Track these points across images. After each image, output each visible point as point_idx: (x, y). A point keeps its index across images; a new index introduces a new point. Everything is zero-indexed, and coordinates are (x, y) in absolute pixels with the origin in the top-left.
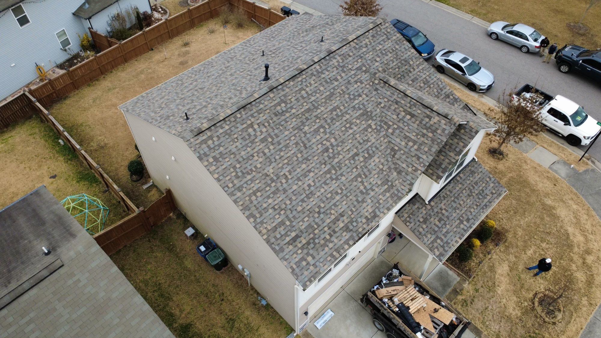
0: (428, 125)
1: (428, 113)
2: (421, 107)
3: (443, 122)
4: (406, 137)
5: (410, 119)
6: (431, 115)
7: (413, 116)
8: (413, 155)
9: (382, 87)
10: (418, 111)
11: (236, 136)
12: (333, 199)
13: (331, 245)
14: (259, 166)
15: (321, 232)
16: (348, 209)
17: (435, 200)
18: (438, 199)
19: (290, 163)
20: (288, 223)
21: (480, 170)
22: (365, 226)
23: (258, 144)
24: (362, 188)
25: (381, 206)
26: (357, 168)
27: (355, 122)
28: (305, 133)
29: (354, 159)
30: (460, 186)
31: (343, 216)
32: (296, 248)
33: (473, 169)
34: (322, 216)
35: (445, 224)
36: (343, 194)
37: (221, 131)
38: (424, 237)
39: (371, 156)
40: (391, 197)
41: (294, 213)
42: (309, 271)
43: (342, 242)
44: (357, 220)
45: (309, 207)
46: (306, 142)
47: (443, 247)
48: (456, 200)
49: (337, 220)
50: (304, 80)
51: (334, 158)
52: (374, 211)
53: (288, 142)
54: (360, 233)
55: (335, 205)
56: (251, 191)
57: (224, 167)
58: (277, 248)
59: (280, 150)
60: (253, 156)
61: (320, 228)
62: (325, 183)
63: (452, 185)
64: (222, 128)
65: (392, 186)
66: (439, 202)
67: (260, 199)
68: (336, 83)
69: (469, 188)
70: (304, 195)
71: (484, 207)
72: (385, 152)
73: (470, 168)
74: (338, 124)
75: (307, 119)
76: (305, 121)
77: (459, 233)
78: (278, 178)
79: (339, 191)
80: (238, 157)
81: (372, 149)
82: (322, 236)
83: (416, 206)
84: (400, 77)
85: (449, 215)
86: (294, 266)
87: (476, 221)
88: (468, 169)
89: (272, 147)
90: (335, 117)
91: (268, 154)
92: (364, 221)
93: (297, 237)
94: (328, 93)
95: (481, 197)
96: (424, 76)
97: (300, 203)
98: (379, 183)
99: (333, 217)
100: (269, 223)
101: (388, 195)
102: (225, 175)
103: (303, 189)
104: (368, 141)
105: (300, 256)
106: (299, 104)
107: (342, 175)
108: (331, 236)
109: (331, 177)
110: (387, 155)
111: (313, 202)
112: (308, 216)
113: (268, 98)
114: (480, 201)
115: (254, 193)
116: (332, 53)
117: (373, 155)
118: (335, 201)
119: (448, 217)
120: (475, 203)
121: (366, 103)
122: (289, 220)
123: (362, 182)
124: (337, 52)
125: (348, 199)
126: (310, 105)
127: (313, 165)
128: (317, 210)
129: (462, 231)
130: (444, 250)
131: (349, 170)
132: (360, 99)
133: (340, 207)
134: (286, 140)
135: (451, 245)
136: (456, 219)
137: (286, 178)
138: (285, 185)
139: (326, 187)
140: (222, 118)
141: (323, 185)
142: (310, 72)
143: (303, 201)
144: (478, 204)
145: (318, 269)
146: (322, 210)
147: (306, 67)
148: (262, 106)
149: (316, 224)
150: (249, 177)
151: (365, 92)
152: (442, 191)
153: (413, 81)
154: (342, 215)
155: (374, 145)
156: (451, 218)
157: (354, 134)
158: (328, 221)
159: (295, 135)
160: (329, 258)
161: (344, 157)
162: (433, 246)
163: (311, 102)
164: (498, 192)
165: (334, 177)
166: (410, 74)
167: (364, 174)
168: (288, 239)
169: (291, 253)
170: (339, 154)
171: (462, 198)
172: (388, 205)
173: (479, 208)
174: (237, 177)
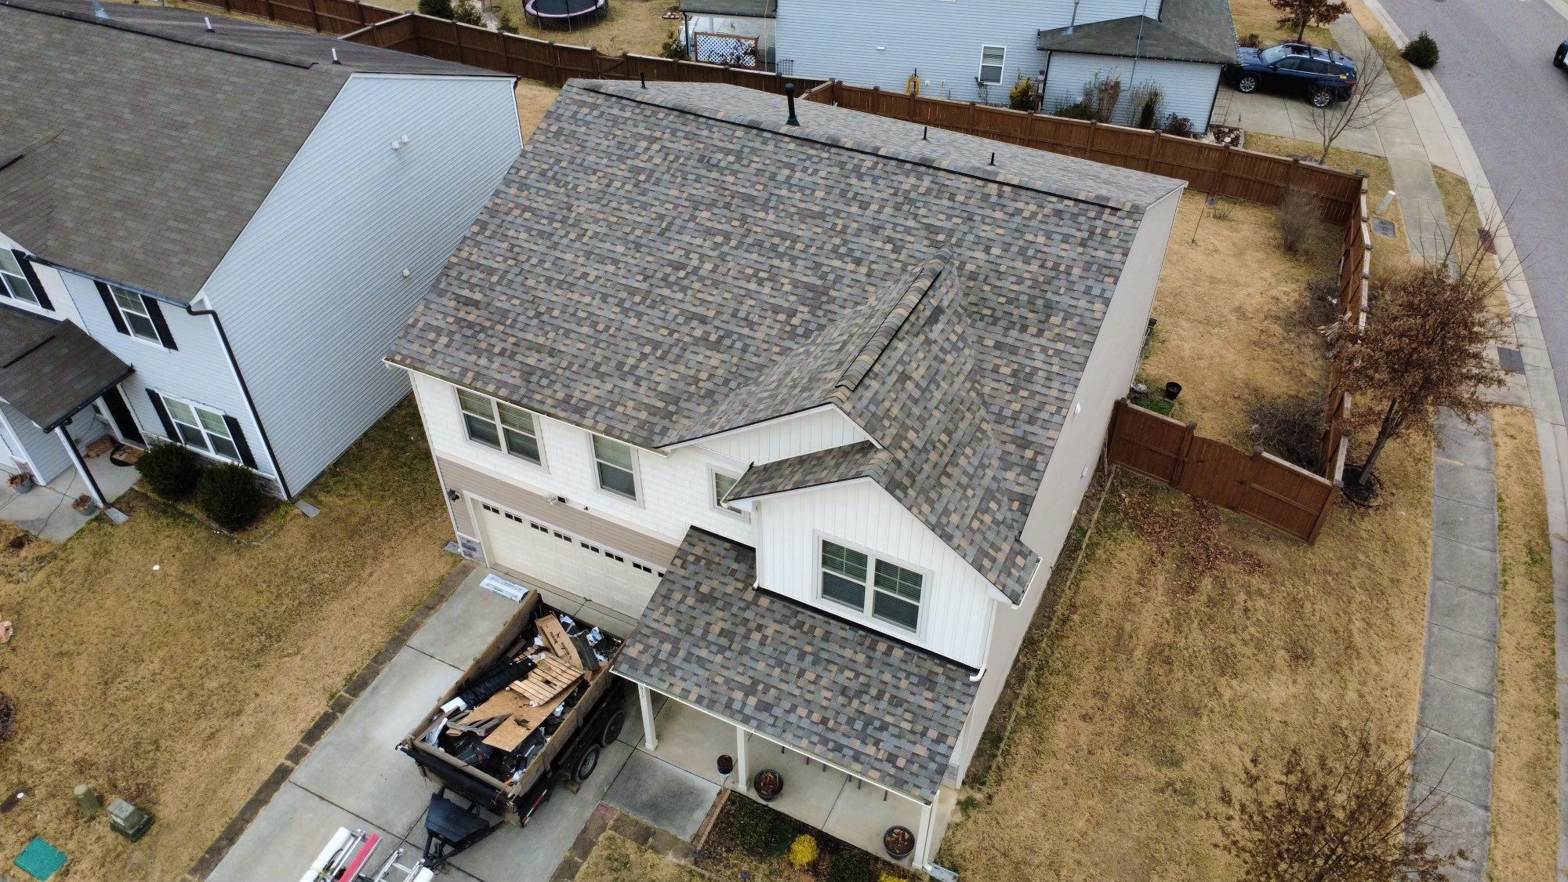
11: (618, 133)
12: (578, 324)
13: (483, 361)
14: (581, 189)
15: (502, 336)
16: (569, 358)
17: (778, 605)
18: (786, 612)
19: (614, 227)
20: (495, 279)
21: (952, 703)
22: (549, 401)
23: (623, 167)
24: (631, 361)
25: (610, 414)
26: (671, 334)
27: (783, 284)
28: (693, 218)
29: (689, 319)
30: (861, 658)
31: (551, 356)
32: (454, 313)
33: (941, 679)
34: (535, 322)
35: (722, 650)
36: (597, 335)
37: (615, 111)
38: (662, 609)
39: (716, 346)
40: (642, 425)
41: (519, 279)
42: (421, 350)
43: (499, 376)
44: (555, 382)
45: (541, 295)
46: (674, 228)
47: (656, 660)
48: (809, 658)
49: (538, 349)
50: (816, 160)
51: (670, 286)
52: (590, 404)
53: (657, 203)
54: (530, 398)
55: (567, 333)
56: (527, 203)
57: (551, 148)
58: (442, 286)
59: (631, 201)
60: (594, 174)
61: (508, 331)
62: (604, 298)
63: (849, 634)
64: (622, 110)
65: (669, 415)
66: (778, 617)
67: (519, 221)
68: (854, 209)
69: (868, 686)
70: (561, 277)
71: (831, 745)
72: (748, 369)
73: (940, 670)
74: (754, 256)
75: (727, 206)
76: (720, 204)
77: (715, 692)
78: (572, 225)
79: (601, 327)
80: (581, 155)
81: (734, 341)
82: (493, 341)
83: (735, 566)
85: (752, 654)
86: (420, 325)
87: (770, 730)
88: (929, 664)
89: (628, 187)
90: (767, 245)
91: (611, 190)
92: (560, 395)
93: (476, 304)
94: (816, 209)
95: (858, 725)
97: (542, 279)
99: (541, 340)
100: (483, 254)
101: (643, 415)
102: (537, 158)
103: (573, 270)
104: (751, 325)
105: (442, 324)
106: (754, 179)
107: (639, 315)
108: (502, 354)
109: (623, 300)
110: (741, 375)
111: (556, 296)
112: (523, 301)
113: (730, 132)
114: (844, 728)
115: (526, 209)
116: (929, 167)
117: (722, 349)
118: (577, 329)
119: (745, 650)
120: (830, 714)
121: (846, 281)
122: (502, 278)
123: (644, 356)
124: (941, 173)
125: (592, 349)
126: (763, 195)
127: (633, 261)
128: (542, 309)
129: (724, 700)
130: (650, 666)
131: (658, 322)
132: (851, 267)
133: (568, 342)
134: (656, 199)
135: (670, 679)
136: (751, 673)
137: (580, 237)
138: (565, 241)
139: (597, 301)
140: (637, 99)
141: (598, 296)
142: (844, 159)
143: (549, 280)
144: (831, 724)
146: (545, 318)
147: (848, 145)
148: (705, 133)
149: (515, 320)
150: (552, 187)
151: (874, 266)
154: (552, 353)
155: (748, 341)
156: (745, 659)
157: (749, 294)
158: (530, 336)
159: (676, 206)
160: (457, 370)
161: (682, 301)
163: (772, 194)
164: (906, 776)
165: (627, 305)
167: (666, 353)
168: (466, 293)
169: (443, 309)
170: (684, 289)
171: (825, 674)
172: (620, 426)
173: (820, 729)
174: (543, 174)
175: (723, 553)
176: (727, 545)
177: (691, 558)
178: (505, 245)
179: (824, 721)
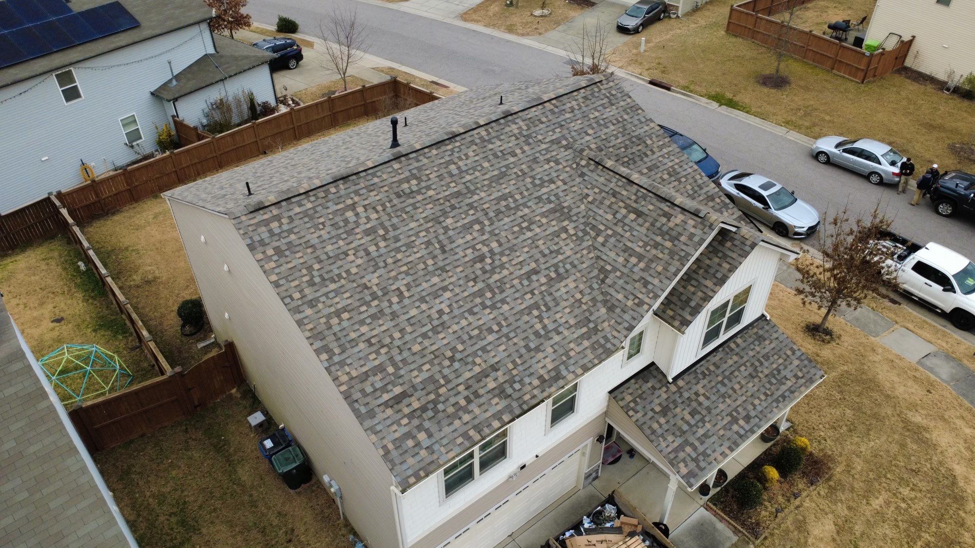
0: (665, 229)
1: (666, 209)
2: (654, 201)
3: (691, 222)
4: (626, 249)
5: (635, 220)
6: (671, 211)
7: (639, 214)
8: (637, 277)
9: (592, 171)
10: (649, 206)
11: (322, 220)
12: (482, 340)
13: (466, 417)
14: (354, 270)
15: (452, 393)
16: (508, 360)
17: (686, 377)
18: (692, 376)
19: (411, 272)
20: (391, 370)
21: (775, 335)
22: (536, 392)
23: (359, 236)
24: (538, 326)
25: (572, 361)
26: (533, 294)
27: (539, 221)
28: (446, 229)
29: (529, 278)
30: (735, 358)
31: (497, 370)
32: (399, 416)
33: (761, 332)
34: (457, 365)
35: (703, 420)
36: (501, 334)
37: (297, 210)
38: (661, 439)
39: (560, 277)
40: (593, 348)
41: (406, 354)
42: (418, 458)
43: (488, 414)
44: (522, 380)
45: (434, 348)
46: (445, 242)
47: (695, 460)
48: (726, 381)
49: (484, 374)
50: (457, 150)
51: (493, 272)
52: (556, 369)
53: (413, 238)
54: (525, 402)
55: (483, 349)
56: (332, 309)
57: (290, 265)
58: (363, 410)
59: (398, 250)
60: (347, 255)
61: (450, 386)
62: (471, 312)
63: (720, 355)
64: (300, 205)
65: (596, 330)
66: (694, 381)
67: (345, 324)
68: (512, 160)
69: (752, 364)
70: (429, 327)
71: (780, 399)
72: (589, 273)
73: (755, 330)
74: (506, 220)
75: (453, 207)
76: (448, 209)
77: (729, 439)
78: (385, 294)
79: (495, 328)
80: (318, 253)
81: (564, 267)
82: (453, 400)
83: (649, 385)
84: (627, 162)
85: (712, 406)
86: (390, 446)
87: (762, 423)
88: (751, 332)
89: (382, 244)
90: (503, 209)
91: (374, 254)
92: (536, 382)
93: (404, 395)
94: (496, 173)
95: (774, 381)
96: (670, 164)
97: (419, 340)
98: (572, 322)
99: (477, 369)
100: (356, 365)
101: (586, 343)
102: (290, 278)
103: (429, 316)
104: (558, 252)
105: (404, 430)
106: (443, 183)
107: (503, 301)
108: (469, 401)
109: (482, 304)
110: (591, 278)
111: (442, 340)
112: (431, 362)
113: (390, 170)
114: (773, 388)
115: (338, 314)
116: (511, 115)
117: (565, 275)
118: (485, 342)
119: (709, 409)
120: (763, 390)
121: (561, 194)
122: (394, 364)
123: (540, 318)
124: (520, 114)
125: (510, 343)
126: (461, 187)
127: (453, 280)
128: (449, 354)
129: (736, 436)
130: (698, 466)
131: (517, 295)
132: (553, 186)
133: (493, 354)
134: (409, 236)
135: (711, 458)
136: (724, 414)
137: (401, 294)
138: (396, 307)
139: (471, 319)
140: (302, 191)
141: (466, 315)
142: (470, 139)
143: (425, 336)
144: (769, 392)
145: (435, 456)
146: (458, 356)
147: (462, 131)
148: (376, 180)
149: (444, 377)
150: (333, 286)
152: (701, 363)
153: (650, 169)
154: (494, 368)
155: (569, 260)
156: (714, 412)
157: (534, 239)
158: (468, 375)
159: (427, 230)
160: (460, 440)
161: (511, 274)
162: (677, 457)
163: (464, 183)
164: (808, 376)
165: (488, 303)
166: (645, 159)
167: (546, 305)
168: (386, 397)
169: (389, 422)
170: (502, 266)
171: (738, 379)
172: (585, 361)
173: (770, 400)
174: (311, 283)
175: (637, 386)
176: (633, 381)
177: (632, 405)
178: (362, 346)
179: (766, 394)
